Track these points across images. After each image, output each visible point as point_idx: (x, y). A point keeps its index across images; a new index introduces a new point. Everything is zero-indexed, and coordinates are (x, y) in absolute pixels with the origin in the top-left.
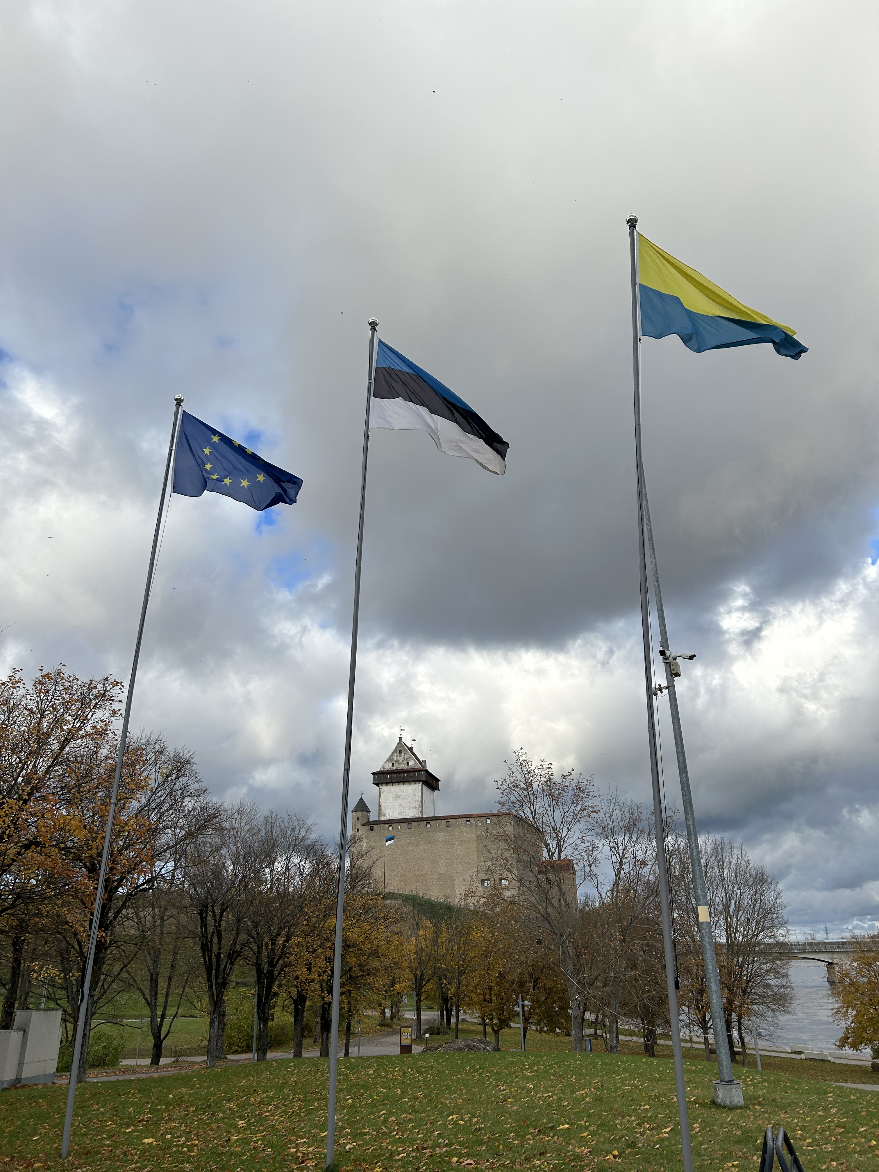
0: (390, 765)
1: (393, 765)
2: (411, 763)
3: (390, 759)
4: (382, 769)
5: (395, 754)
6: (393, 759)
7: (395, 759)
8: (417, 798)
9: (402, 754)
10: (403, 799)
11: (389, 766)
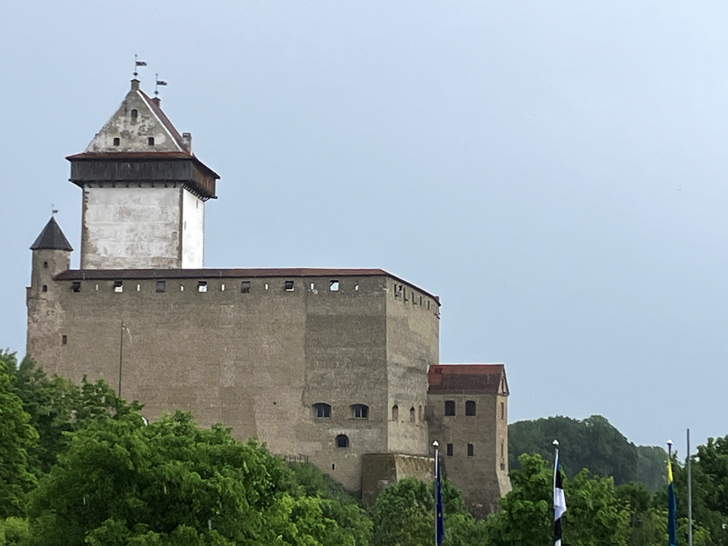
0: (111, 141)
1: (117, 141)
2: (159, 140)
3: (109, 129)
4: (91, 150)
5: (122, 119)
6: (116, 129)
7: (121, 128)
8: (170, 219)
9: (139, 119)
10: (138, 218)
11: (106, 144)
